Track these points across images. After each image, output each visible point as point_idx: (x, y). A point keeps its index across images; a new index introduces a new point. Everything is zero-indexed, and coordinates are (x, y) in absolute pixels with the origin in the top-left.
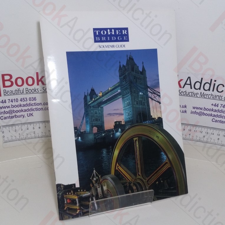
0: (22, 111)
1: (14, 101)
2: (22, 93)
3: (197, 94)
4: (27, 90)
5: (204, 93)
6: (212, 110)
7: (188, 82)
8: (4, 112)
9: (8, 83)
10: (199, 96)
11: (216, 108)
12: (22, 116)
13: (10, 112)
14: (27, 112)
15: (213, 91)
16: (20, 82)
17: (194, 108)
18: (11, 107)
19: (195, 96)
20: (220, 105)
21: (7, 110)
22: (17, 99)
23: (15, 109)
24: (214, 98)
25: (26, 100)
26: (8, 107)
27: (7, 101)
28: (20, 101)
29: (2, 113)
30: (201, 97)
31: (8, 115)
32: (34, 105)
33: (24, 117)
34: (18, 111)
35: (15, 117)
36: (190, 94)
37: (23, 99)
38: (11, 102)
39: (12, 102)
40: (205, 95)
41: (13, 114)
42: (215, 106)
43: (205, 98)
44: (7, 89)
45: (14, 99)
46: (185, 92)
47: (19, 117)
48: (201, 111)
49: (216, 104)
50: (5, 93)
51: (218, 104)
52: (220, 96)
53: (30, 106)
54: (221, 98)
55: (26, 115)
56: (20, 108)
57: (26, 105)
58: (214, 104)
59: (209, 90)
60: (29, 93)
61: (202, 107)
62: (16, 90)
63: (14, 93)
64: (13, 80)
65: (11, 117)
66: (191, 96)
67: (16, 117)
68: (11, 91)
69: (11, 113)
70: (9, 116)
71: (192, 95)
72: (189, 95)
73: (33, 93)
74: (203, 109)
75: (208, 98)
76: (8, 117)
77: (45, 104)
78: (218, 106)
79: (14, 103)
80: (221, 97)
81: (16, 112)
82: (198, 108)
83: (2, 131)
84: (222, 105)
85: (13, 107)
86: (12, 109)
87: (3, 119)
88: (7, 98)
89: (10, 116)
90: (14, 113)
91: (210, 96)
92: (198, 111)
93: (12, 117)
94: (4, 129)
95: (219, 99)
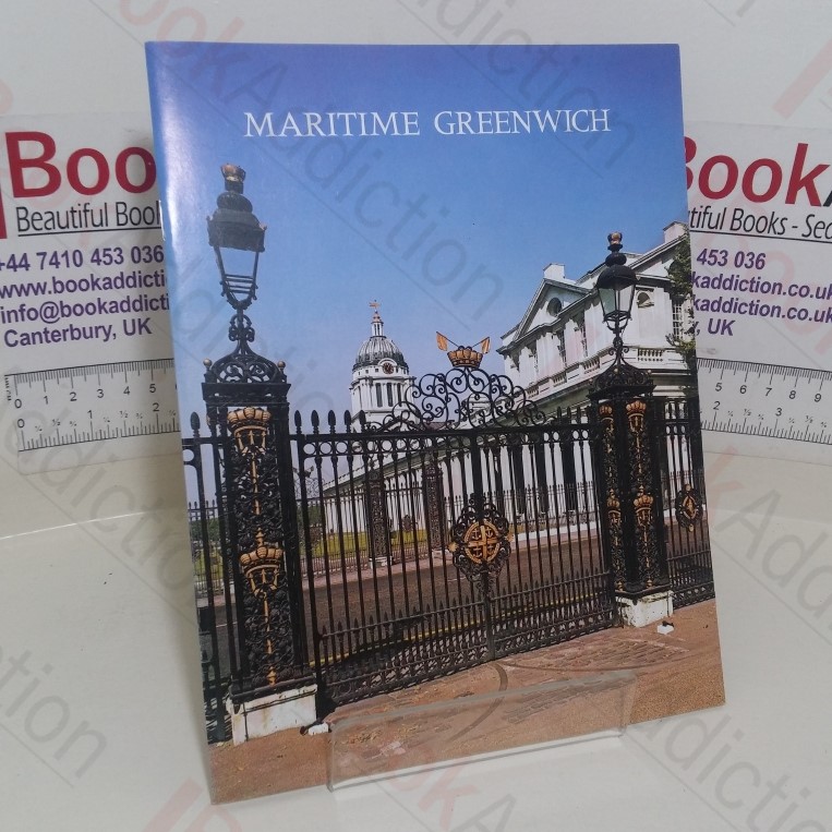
0: (102, 307)
1: (62, 261)
4: (123, 213)
8: (22, 310)
9: (35, 178)
12: (101, 331)
13: (49, 313)
14: (121, 316)
16: (88, 172)
18: (50, 287)
21: (34, 301)
22: (77, 254)
23: (70, 299)
25: (119, 259)
26: (40, 289)
27: (34, 261)
28: (93, 261)
29: (12, 315)
31: (38, 326)
32: (153, 280)
33: (107, 335)
34: (84, 309)
35: (68, 334)
37: (105, 255)
38: (51, 264)
39: (57, 264)
41: (63, 324)
44: (32, 204)
45: (66, 254)
47: (88, 334)
50: (24, 225)
55: (118, 329)
56: (91, 296)
57: (119, 283)
62: (73, 211)
63: (63, 224)
64: (60, 160)
65: (53, 336)
67: (76, 334)
68: (49, 216)
69: (52, 316)
70: (42, 331)
76: (39, 333)
79: (65, 273)
81: (72, 311)
83: (14, 397)
85: (59, 287)
86: (56, 298)
87: (17, 342)
88: (31, 246)
89: (46, 332)
90: (63, 315)
93: (56, 337)
94: (23, 387)
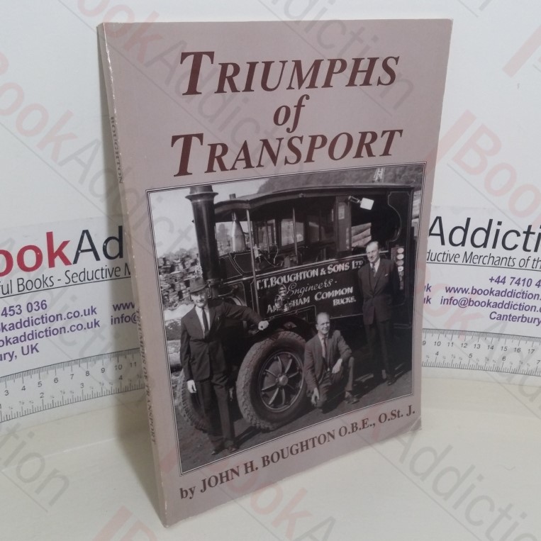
2: (8, 292)
3: (457, 256)
5: (472, 253)
6: (492, 292)
7: (436, 230)
10: (460, 260)
11: (501, 287)
15: (494, 246)
17: (448, 290)
19: (452, 262)
20: (508, 280)
24: (497, 262)
30: (464, 263)
36: (440, 257)
40: (476, 257)
42: (498, 282)
43: (474, 264)
48: (464, 295)
49: (499, 277)
51: (505, 278)
52: (510, 258)
53: (29, 325)
54: (511, 263)
58: (495, 278)
59: (485, 245)
60: (26, 291)
61: (469, 286)
66: (441, 262)
71: (445, 259)
72: (436, 261)
73: (38, 290)
74: (470, 291)
75: (481, 263)
77: (70, 315)
78: (504, 283)
80: (511, 260)
82: (457, 290)
84: (514, 278)
91: (486, 260)
92: (458, 296)
95: (507, 266)
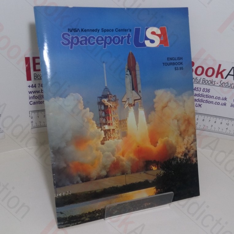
46: (227, 84)
